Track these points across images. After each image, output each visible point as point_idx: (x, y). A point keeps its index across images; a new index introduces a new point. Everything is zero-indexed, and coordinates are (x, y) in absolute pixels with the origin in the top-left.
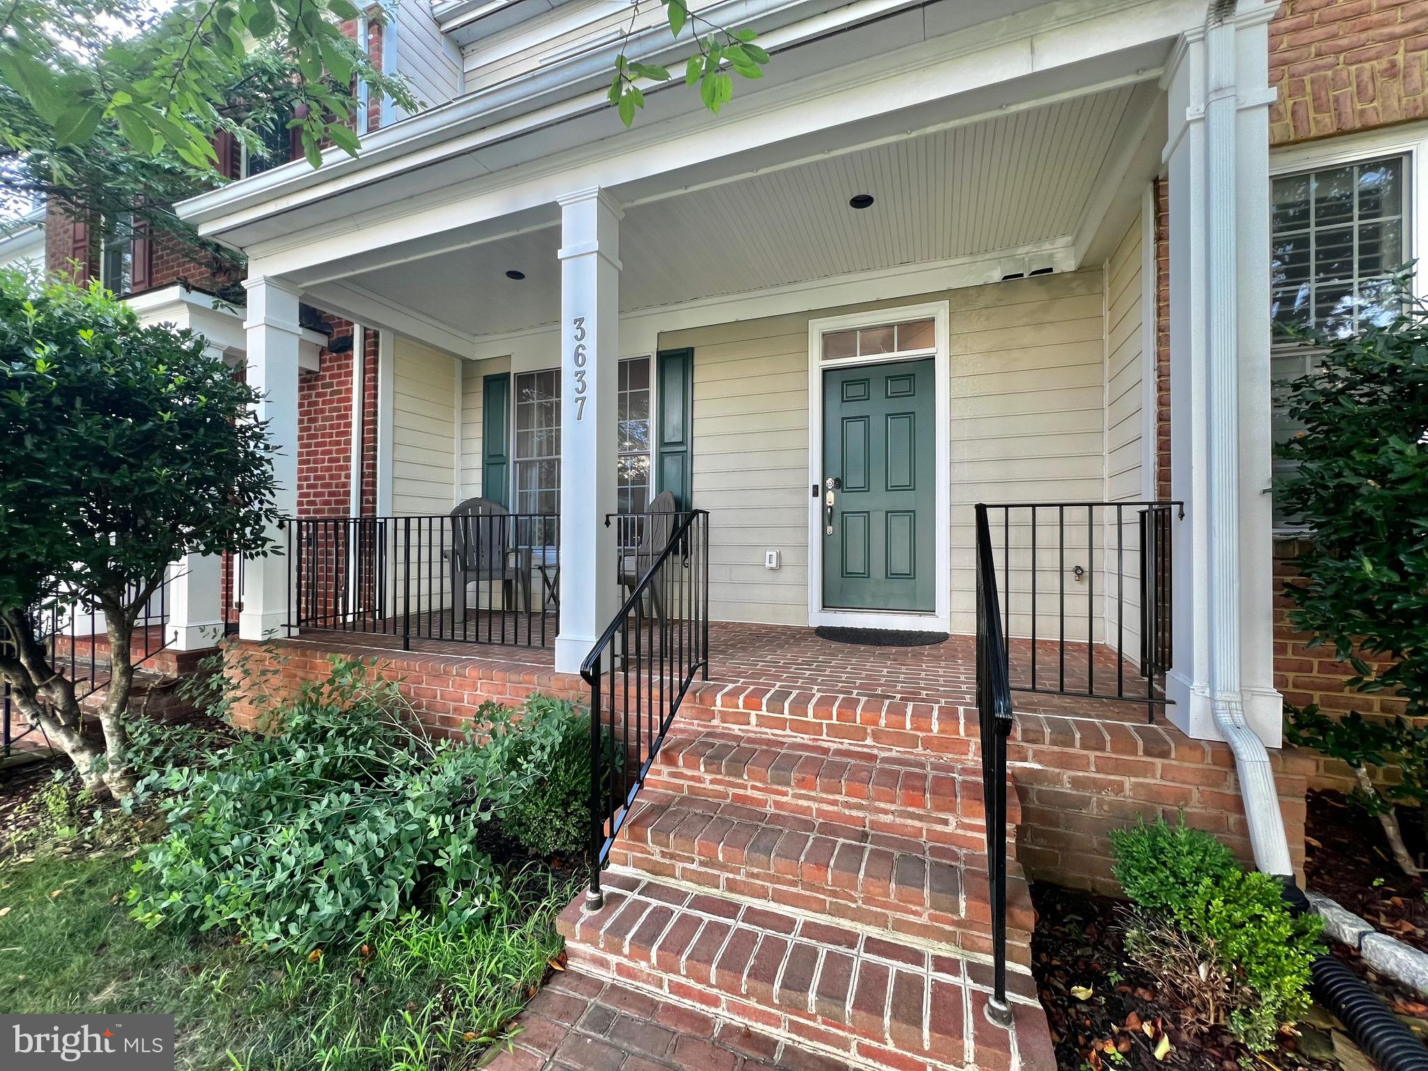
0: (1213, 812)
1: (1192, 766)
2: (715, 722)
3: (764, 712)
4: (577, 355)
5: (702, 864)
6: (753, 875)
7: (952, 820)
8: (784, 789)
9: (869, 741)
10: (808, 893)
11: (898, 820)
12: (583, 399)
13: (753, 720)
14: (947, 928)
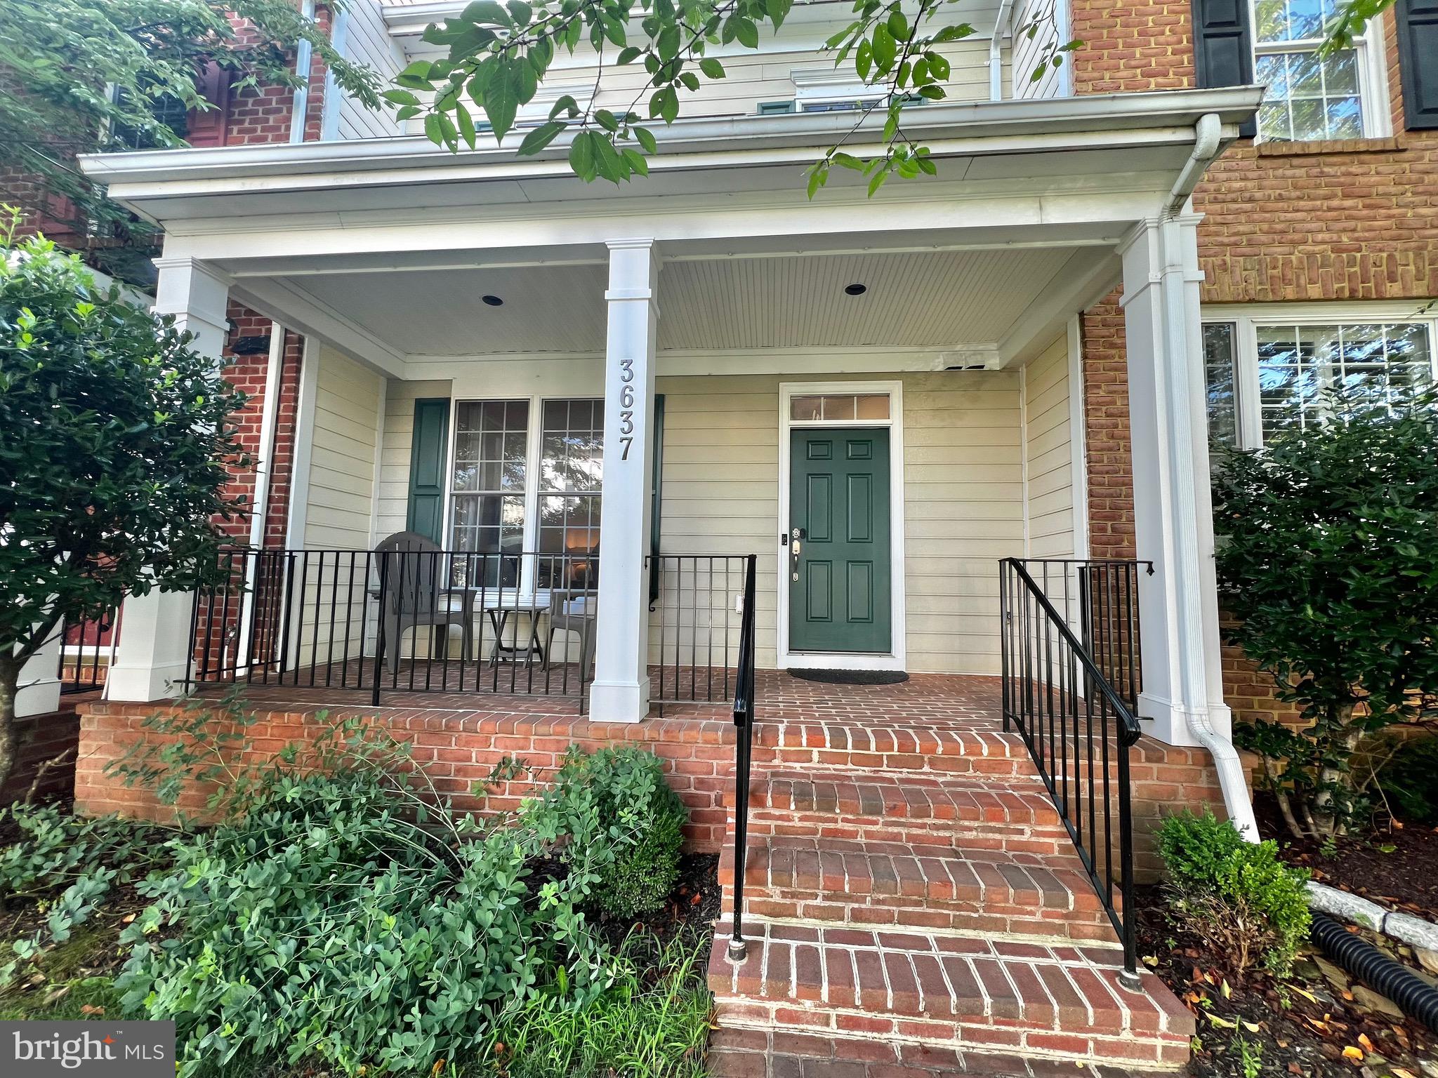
0: (1194, 803)
1: (1178, 767)
2: (776, 762)
3: (828, 748)
4: (624, 396)
5: (826, 898)
6: (878, 902)
7: (1027, 830)
8: (874, 818)
9: (926, 769)
10: (932, 911)
11: (981, 835)
12: (630, 440)
13: (815, 756)
14: (1057, 921)
